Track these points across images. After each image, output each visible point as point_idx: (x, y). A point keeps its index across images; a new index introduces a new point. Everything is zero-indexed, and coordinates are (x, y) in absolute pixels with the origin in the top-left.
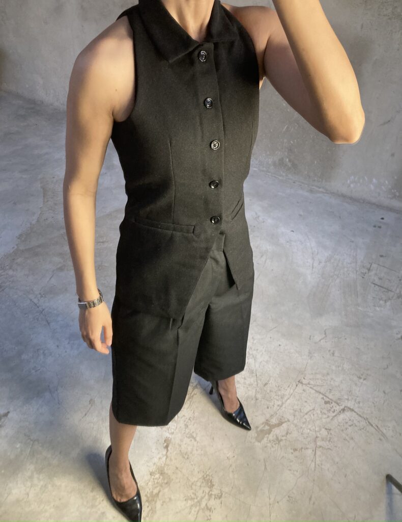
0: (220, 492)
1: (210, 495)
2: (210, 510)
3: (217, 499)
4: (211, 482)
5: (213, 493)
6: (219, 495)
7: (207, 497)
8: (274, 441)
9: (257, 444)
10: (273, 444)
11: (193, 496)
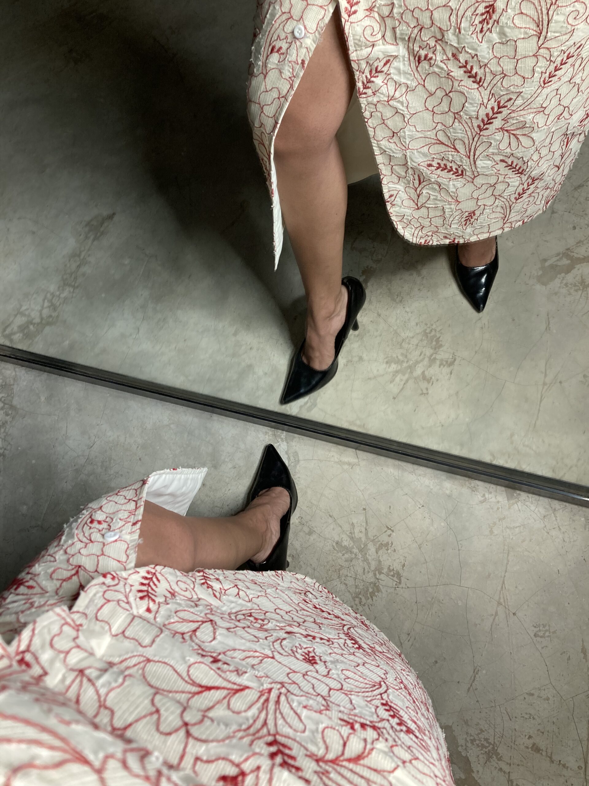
0: (451, 357)
1: (432, 361)
2: (428, 380)
3: (444, 366)
4: (438, 340)
5: (438, 357)
6: (449, 361)
7: (426, 362)
8: (575, 286)
9: (538, 287)
10: (572, 291)
11: (400, 358)
